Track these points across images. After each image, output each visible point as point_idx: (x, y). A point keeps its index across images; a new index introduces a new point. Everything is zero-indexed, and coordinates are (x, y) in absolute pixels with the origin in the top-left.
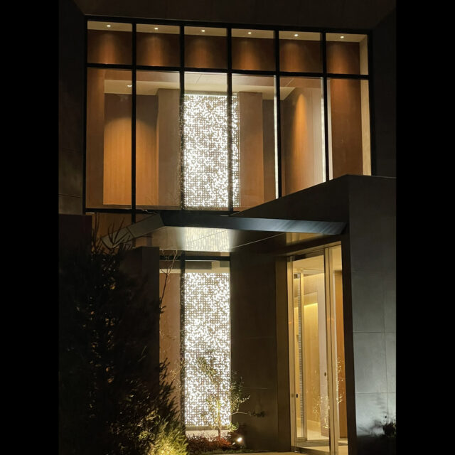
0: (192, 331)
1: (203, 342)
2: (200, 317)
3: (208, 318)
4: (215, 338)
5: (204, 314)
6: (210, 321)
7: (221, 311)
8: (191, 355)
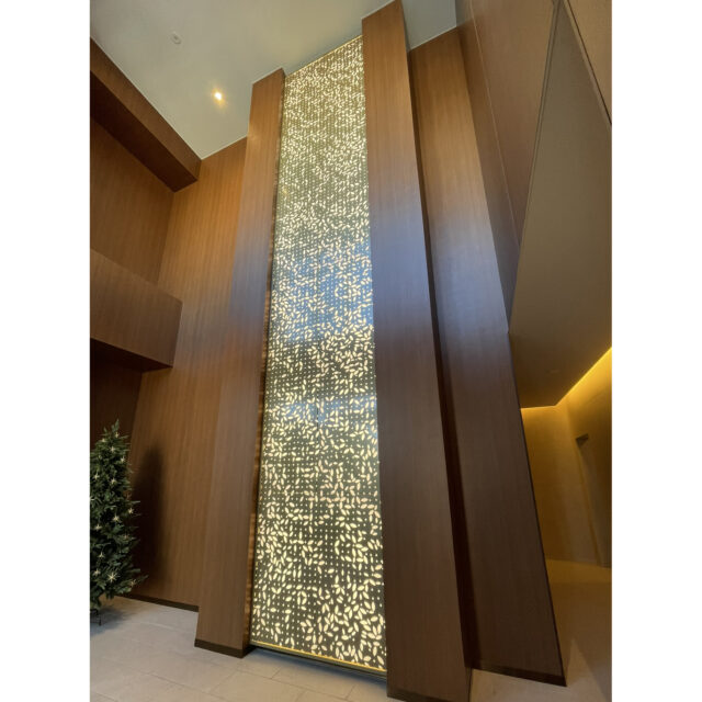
0: (280, 417)
1: (301, 439)
2: (296, 388)
3: (311, 389)
4: (324, 429)
5: (305, 382)
6: (316, 392)
7: (337, 369)
8: (277, 468)
